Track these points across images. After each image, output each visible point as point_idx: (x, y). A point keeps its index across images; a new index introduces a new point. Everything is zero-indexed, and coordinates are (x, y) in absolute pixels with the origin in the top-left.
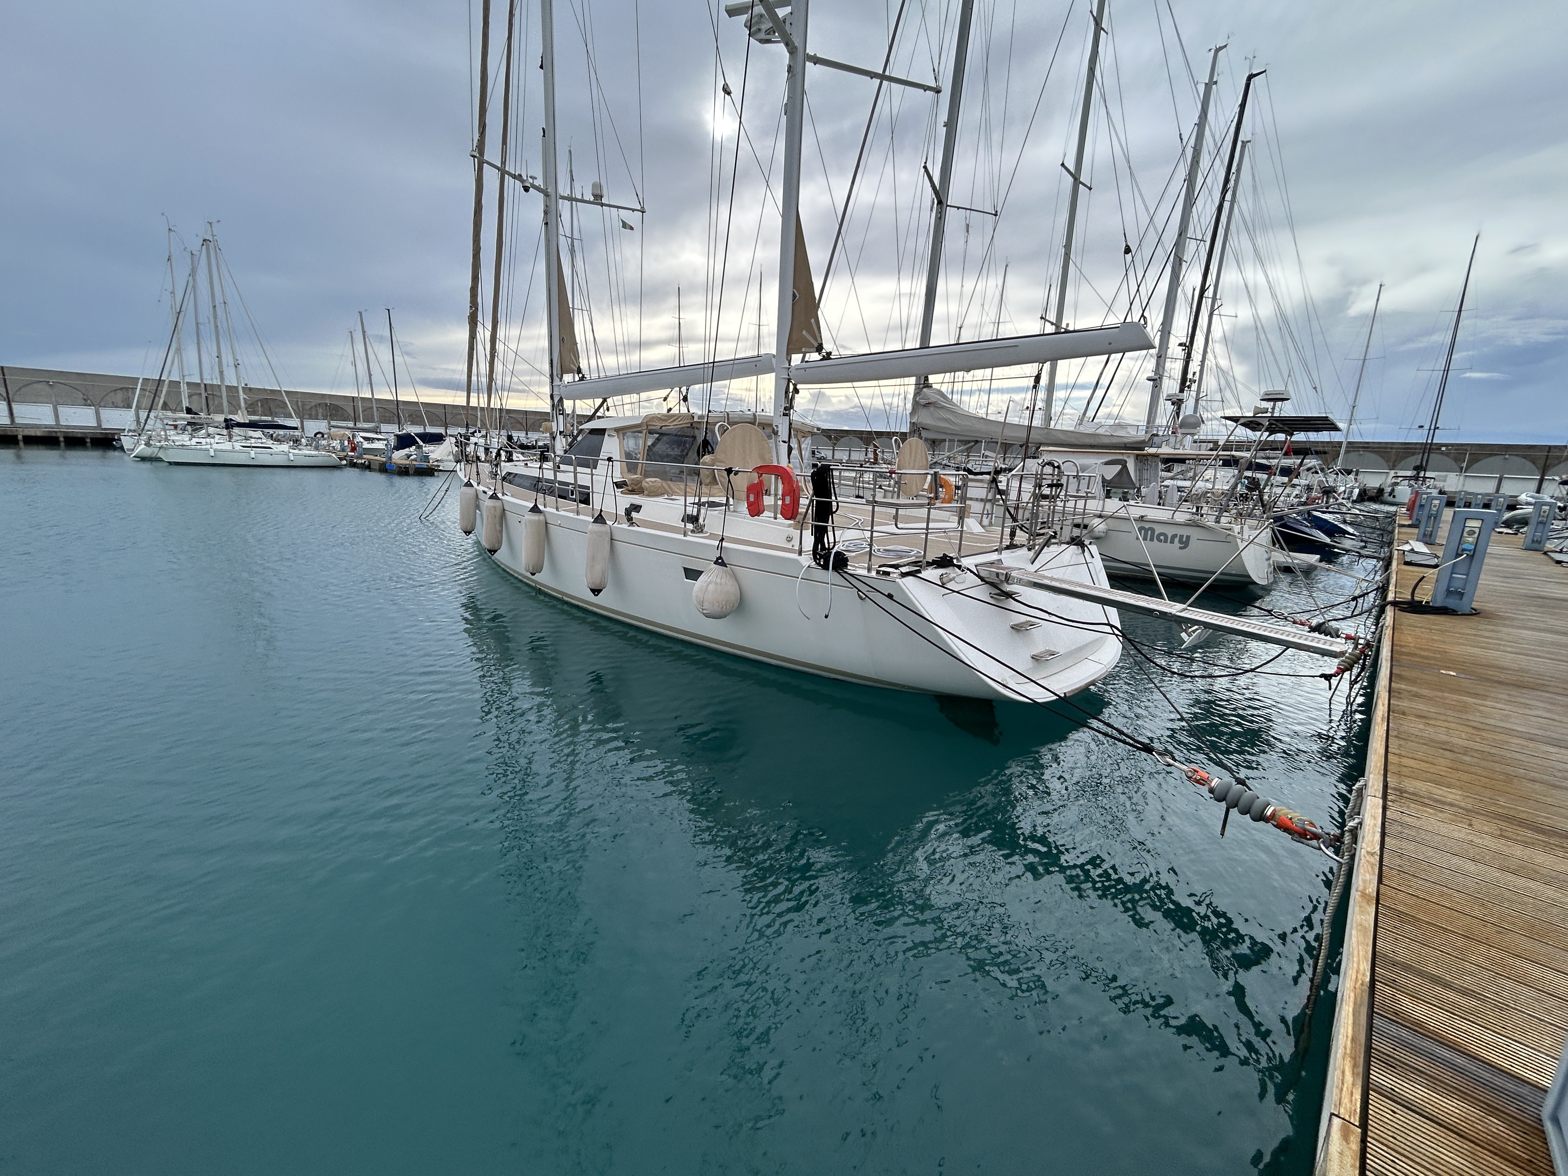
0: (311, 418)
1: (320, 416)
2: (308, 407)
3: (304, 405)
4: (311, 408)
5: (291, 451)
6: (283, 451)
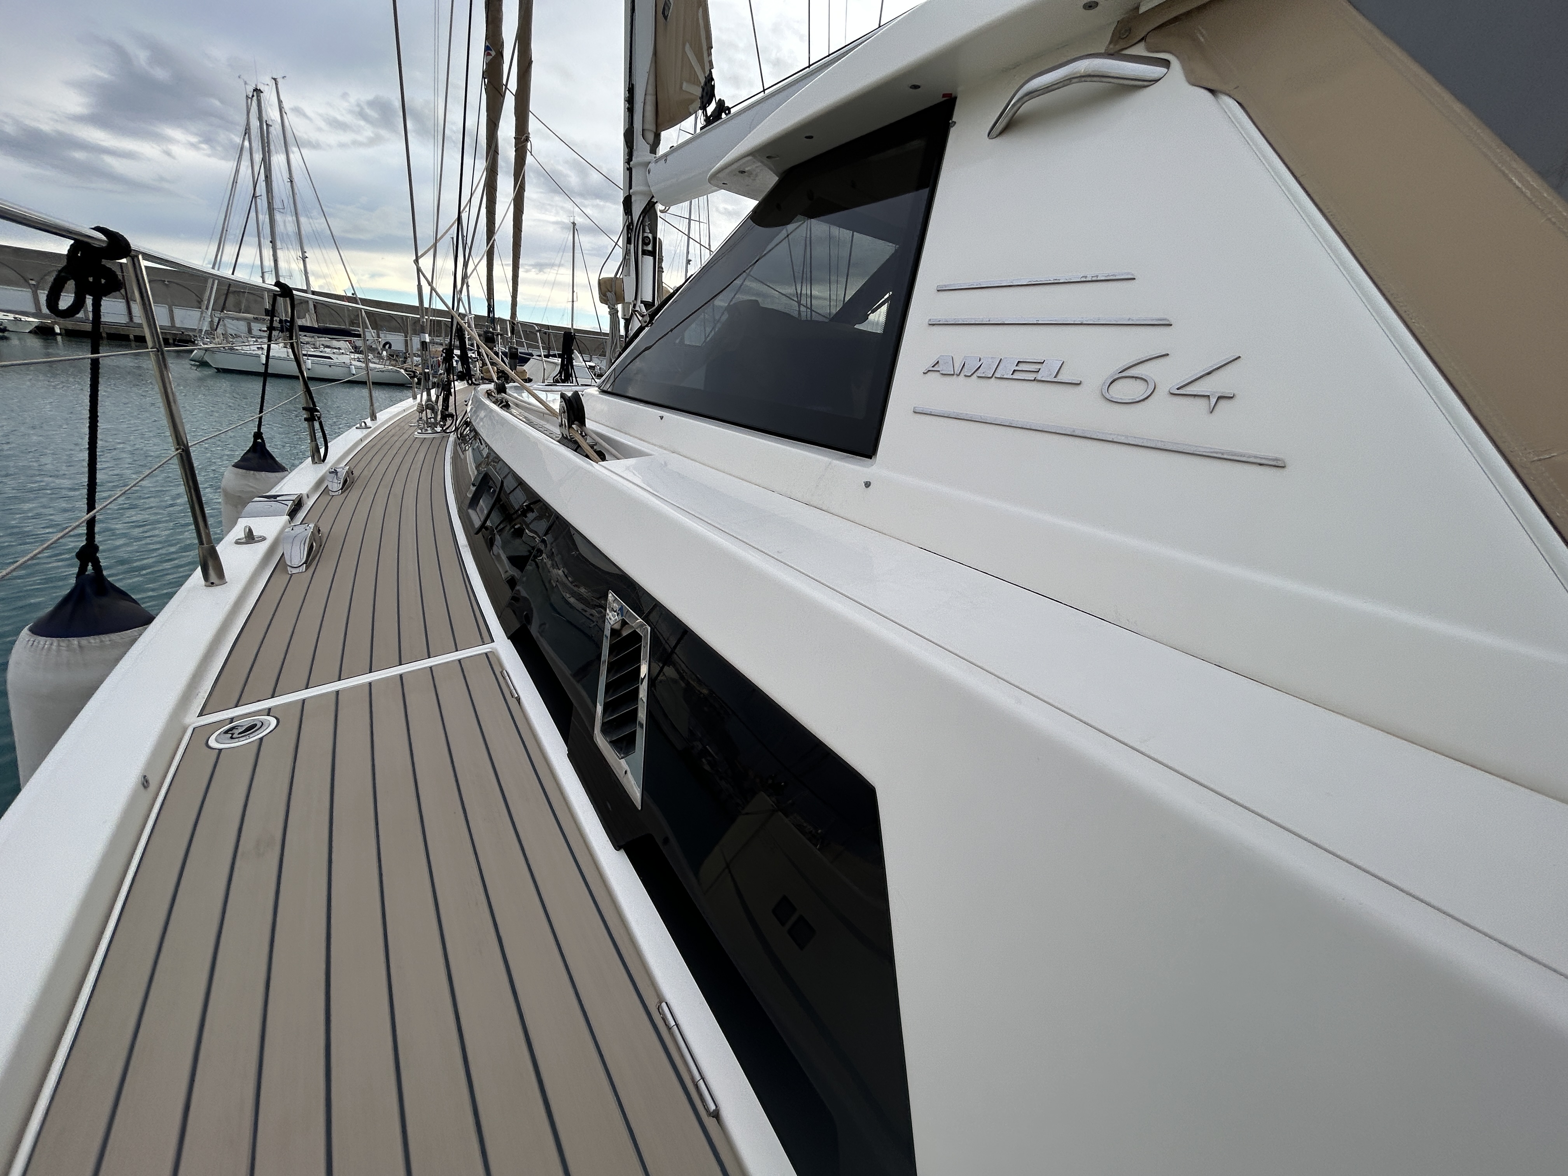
5: (353, 362)
6: (344, 363)
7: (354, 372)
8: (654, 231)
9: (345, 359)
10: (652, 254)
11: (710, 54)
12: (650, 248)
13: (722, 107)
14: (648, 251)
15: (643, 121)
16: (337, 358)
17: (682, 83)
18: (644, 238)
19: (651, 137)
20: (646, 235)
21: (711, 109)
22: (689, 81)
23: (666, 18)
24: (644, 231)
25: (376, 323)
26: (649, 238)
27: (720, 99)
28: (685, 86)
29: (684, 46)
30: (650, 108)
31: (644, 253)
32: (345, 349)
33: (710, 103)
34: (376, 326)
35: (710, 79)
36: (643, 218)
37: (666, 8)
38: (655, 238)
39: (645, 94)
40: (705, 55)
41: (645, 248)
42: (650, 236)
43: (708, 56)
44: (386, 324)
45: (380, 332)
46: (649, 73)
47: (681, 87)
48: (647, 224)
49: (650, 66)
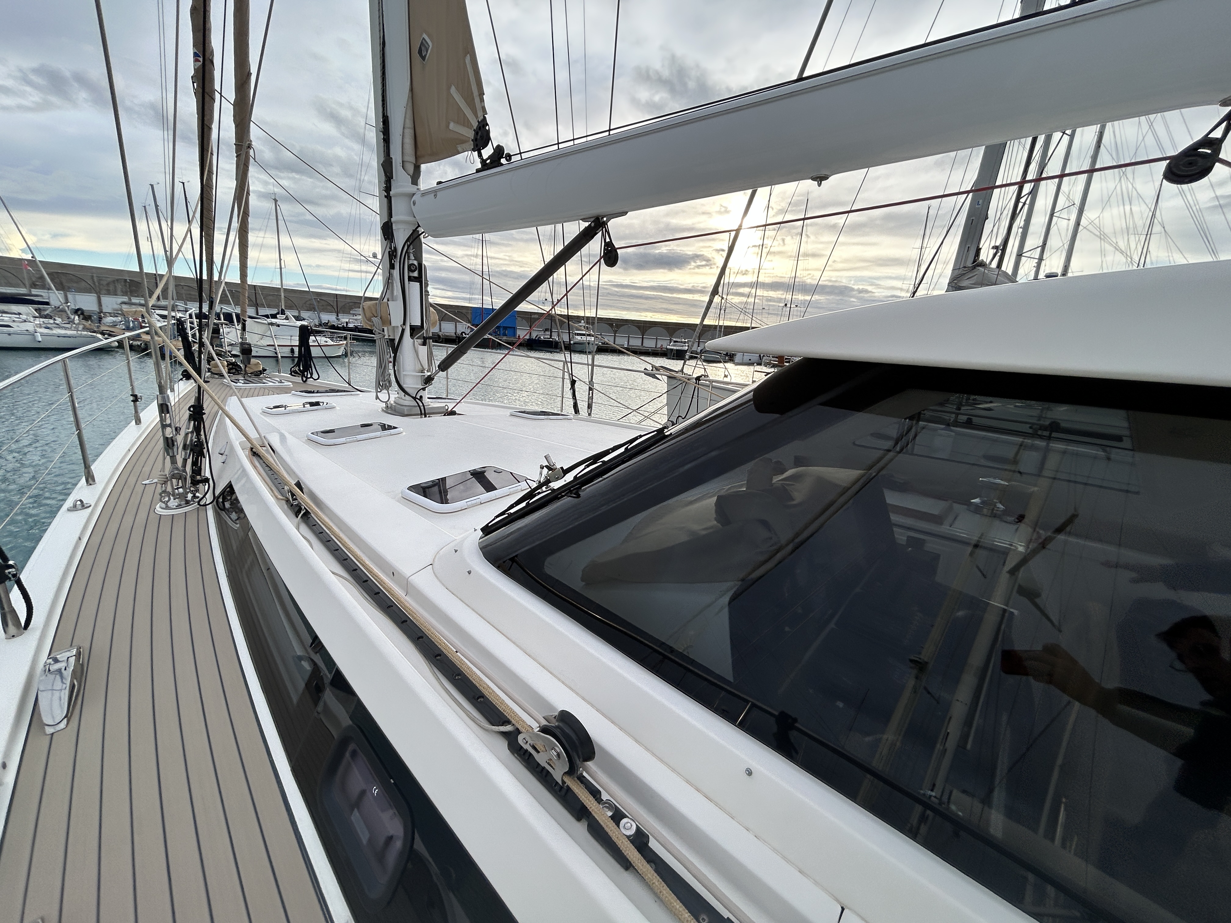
0: (109, 293)
1: (119, 292)
2: (105, 283)
3: (100, 280)
4: (108, 284)
5: (39, 330)
6: (27, 330)
7: (40, 339)
8: (419, 257)
9: (30, 327)
10: (419, 279)
11: (482, 100)
12: (416, 274)
13: (499, 151)
14: (414, 277)
15: (402, 153)
16: (18, 326)
17: (449, 123)
18: (410, 266)
19: (411, 168)
20: (411, 262)
21: (487, 152)
22: (457, 122)
23: (423, 58)
24: (409, 259)
25: (61, 283)
26: (415, 265)
27: (498, 146)
28: (452, 126)
29: (449, 88)
30: (409, 141)
31: (410, 279)
32: (27, 315)
33: (485, 145)
34: (61, 287)
35: (483, 124)
36: (409, 247)
37: (423, 48)
38: (420, 265)
39: (404, 128)
40: (477, 100)
41: (411, 274)
42: (416, 263)
43: (481, 102)
44: (75, 285)
45: (68, 293)
46: (406, 108)
47: (448, 126)
48: (411, 251)
49: (408, 101)
